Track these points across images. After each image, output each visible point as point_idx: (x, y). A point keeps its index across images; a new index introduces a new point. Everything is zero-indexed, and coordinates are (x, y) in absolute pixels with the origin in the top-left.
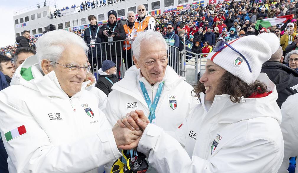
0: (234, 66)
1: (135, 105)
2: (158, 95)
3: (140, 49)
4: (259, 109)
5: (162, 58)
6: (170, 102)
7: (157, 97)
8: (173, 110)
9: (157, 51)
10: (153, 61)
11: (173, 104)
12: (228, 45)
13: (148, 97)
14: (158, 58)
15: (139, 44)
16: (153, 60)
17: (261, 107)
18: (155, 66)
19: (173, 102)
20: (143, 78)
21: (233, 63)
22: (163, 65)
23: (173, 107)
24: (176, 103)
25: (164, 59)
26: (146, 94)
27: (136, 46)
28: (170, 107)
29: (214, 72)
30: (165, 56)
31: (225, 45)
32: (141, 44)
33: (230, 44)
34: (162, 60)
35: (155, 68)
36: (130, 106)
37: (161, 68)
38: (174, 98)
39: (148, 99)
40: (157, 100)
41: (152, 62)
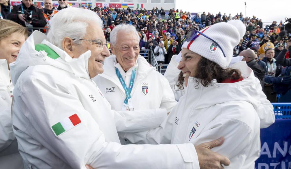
0: (210, 51)
1: (113, 90)
2: (132, 80)
3: (117, 37)
4: (230, 94)
5: (135, 46)
6: (143, 88)
7: (132, 82)
8: (145, 95)
9: (131, 40)
10: (128, 48)
11: (145, 90)
12: (200, 34)
13: (124, 81)
14: (132, 46)
15: (116, 33)
16: (127, 46)
17: (232, 91)
18: (129, 52)
19: (145, 88)
20: (118, 64)
21: (209, 49)
22: (136, 52)
23: (145, 93)
24: (147, 89)
25: (137, 47)
26: (121, 78)
27: (114, 34)
28: (142, 92)
29: (191, 58)
30: (138, 45)
31: (198, 34)
32: (117, 33)
33: (202, 32)
34: (135, 48)
35: (128, 54)
36: (108, 90)
37: (134, 54)
38: (146, 85)
39: (123, 83)
40: (131, 84)
41: (126, 48)
